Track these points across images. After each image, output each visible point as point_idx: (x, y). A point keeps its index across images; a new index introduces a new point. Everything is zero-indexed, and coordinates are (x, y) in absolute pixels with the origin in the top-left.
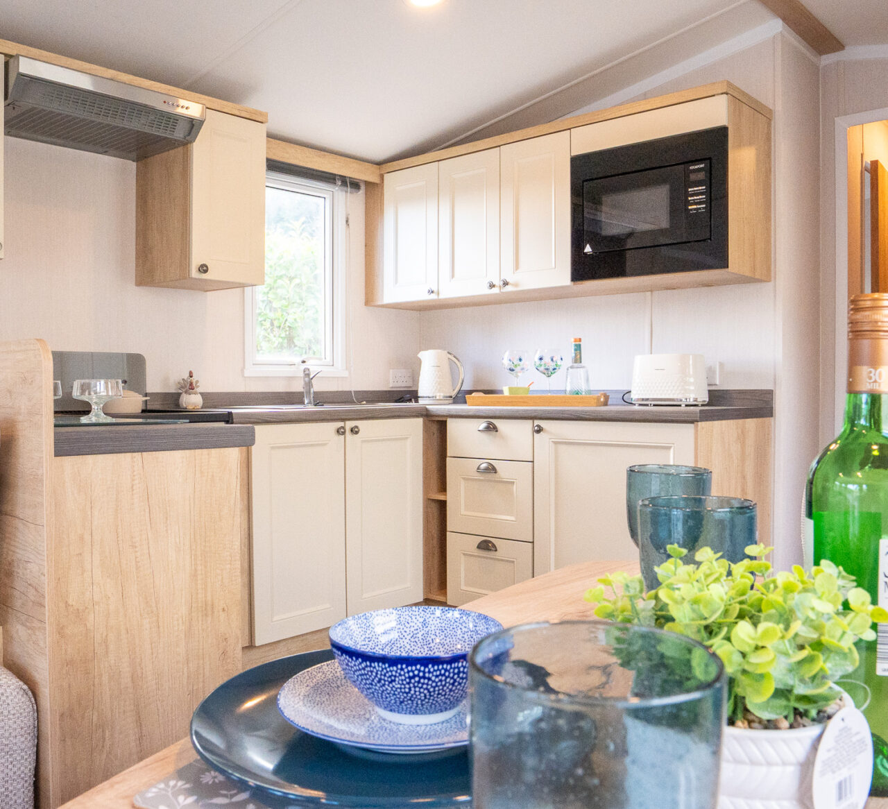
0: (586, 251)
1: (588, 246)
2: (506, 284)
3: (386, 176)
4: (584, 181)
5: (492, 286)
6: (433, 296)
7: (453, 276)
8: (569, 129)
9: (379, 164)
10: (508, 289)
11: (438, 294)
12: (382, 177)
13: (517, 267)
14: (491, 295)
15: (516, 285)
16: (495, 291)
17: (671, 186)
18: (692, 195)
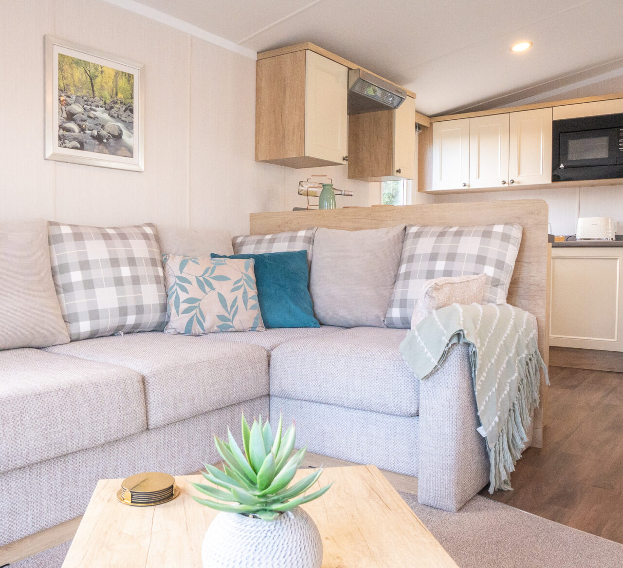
0: (560, 167)
1: (562, 165)
2: (513, 182)
3: (434, 124)
4: (560, 133)
5: (504, 183)
6: (466, 188)
7: (479, 177)
8: (552, 107)
9: (431, 117)
10: (514, 184)
11: (469, 186)
12: (431, 124)
13: (519, 173)
14: (504, 187)
15: (519, 183)
16: (506, 185)
17: (610, 138)
18: (621, 143)
